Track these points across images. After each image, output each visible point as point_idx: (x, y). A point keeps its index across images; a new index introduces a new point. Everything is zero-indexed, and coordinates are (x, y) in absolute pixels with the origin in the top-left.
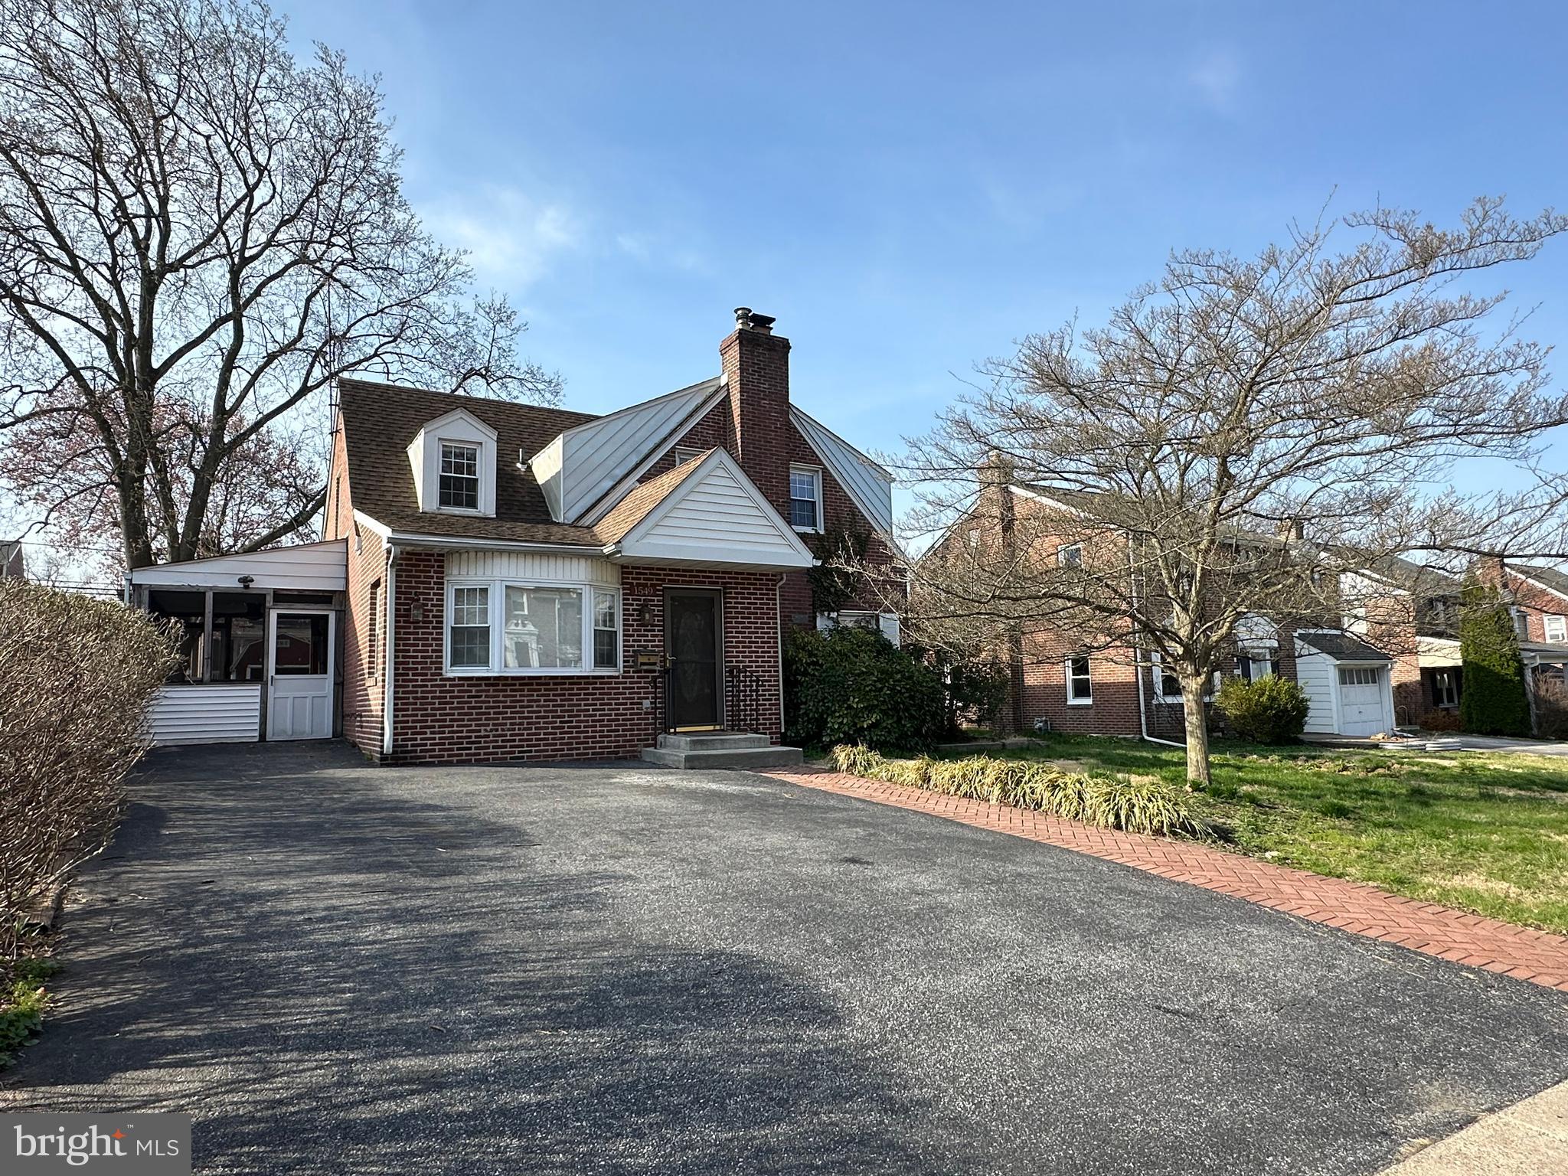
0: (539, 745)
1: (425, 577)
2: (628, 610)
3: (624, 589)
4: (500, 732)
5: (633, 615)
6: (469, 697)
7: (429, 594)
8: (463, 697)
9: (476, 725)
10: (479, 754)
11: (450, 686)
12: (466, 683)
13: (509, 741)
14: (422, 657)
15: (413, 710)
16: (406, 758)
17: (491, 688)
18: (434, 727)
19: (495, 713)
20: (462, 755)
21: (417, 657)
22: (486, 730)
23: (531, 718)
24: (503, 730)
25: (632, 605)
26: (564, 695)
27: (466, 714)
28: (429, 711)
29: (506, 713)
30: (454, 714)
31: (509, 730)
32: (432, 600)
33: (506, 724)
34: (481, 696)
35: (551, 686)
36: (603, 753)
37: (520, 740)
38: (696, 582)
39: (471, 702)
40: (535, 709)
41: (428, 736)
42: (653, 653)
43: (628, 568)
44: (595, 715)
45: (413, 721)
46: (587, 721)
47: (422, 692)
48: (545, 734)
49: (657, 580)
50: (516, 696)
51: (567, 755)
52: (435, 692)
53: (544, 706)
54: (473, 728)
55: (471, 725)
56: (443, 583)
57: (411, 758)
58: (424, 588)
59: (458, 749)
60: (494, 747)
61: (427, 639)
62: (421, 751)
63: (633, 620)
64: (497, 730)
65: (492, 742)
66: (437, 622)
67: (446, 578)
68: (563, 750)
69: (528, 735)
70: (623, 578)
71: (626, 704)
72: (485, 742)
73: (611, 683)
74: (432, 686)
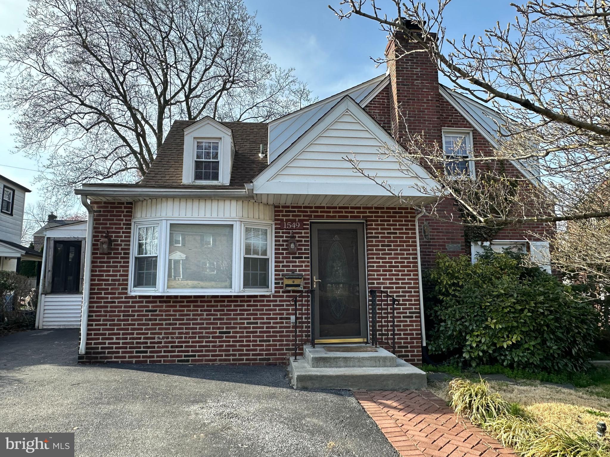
0: (202, 351)
1: (117, 220)
2: (279, 241)
3: (276, 224)
4: (170, 340)
5: (283, 245)
6: (146, 311)
7: (119, 232)
8: (142, 311)
9: (152, 334)
10: (153, 357)
11: (133, 302)
12: (145, 300)
13: (177, 347)
14: (112, 280)
15: (104, 320)
16: (97, 358)
17: (164, 304)
18: (119, 334)
19: (166, 324)
20: (139, 357)
21: (108, 280)
22: (159, 338)
23: (196, 328)
24: (172, 338)
25: (282, 237)
26: (223, 310)
27: (144, 325)
28: (116, 322)
29: (176, 324)
30: (134, 325)
31: (177, 338)
32: (121, 237)
33: (175, 333)
34: (156, 311)
35: (213, 303)
36: (256, 359)
37: (186, 347)
38: (340, 217)
39: (148, 315)
40: (199, 321)
41: (114, 341)
42: (299, 277)
43: (279, 207)
44: (249, 328)
45: (104, 330)
46: (243, 332)
47: (111, 307)
48: (206, 342)
49: (304, 216)
50: (183, 311)
51: (225, 360)
52: (121, 307)
53: (206, 319)
54: (149, 335)
55: (147, 334)
56: (130, 224)
57: (101, 358)
58: (116, 228)
59: (137, 352)
60: (165, 352)
61: (117, 267)
62: (109, 353)
63: (283, 249)
64: (168, 338)
65: (163, 347)
66: (125, 254)
67: (133, 221)
68: (222, 356)
69: (193, 342)
70: (276, 216)
71: (276, 319)
72: (158, 347)
73: (263, 301)
74: (119, 302)
